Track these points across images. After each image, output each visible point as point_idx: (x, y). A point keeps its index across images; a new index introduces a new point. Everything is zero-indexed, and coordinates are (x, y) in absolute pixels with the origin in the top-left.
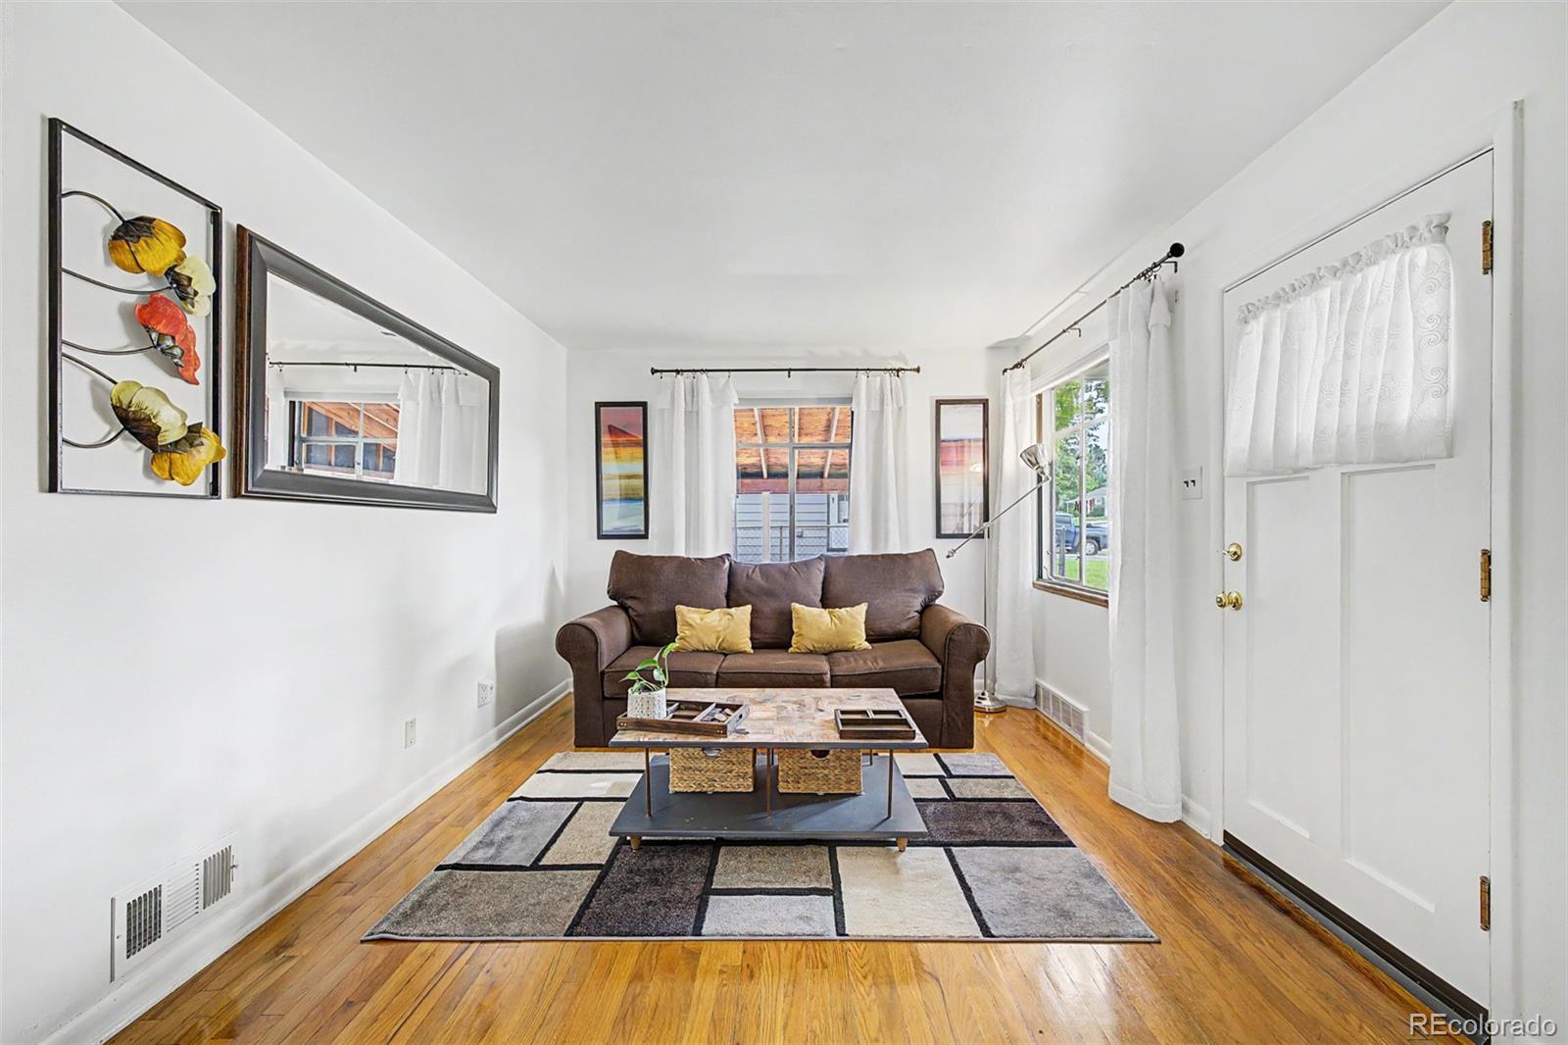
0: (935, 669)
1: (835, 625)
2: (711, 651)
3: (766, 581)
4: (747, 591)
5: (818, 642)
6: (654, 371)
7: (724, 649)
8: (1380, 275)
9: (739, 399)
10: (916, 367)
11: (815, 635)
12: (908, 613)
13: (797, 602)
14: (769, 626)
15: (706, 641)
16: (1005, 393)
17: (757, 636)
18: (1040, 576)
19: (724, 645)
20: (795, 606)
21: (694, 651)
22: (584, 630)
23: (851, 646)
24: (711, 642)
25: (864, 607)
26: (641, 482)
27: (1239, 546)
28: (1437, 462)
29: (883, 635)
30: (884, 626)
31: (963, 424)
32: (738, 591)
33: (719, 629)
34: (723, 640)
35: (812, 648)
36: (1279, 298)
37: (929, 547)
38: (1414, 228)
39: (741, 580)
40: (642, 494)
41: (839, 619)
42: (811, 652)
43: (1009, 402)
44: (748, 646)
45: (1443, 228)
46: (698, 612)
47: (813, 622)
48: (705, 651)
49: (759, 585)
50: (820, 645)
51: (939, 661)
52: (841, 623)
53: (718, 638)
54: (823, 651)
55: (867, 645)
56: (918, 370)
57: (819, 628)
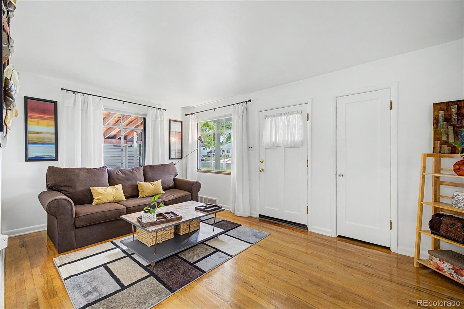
0: (190, 195)
1: (154, 187)
2: (110, 202)
3: (125, 175)
4: (118, 179)
5: (150, 193)
6: (62, 89)
7: (116, 201)
8: (292, 117)
9: (104, 108)
10: (165, 109)
11: (148, 191)
12: (171, 182)
13: (138, 181)
14: (129, 190)
15: (109, 199)
16: (189, 121)
17: (126, 194)
18: (198, 169)
19: (116, 199)
20: (138, 182)
21: (103, 203)
22: (64, 201)
23: (160, 193)
24: (111, 199)
25: (160, 181)
26: (53, 136)
27: (263, 160)
28: (300, 147)
29: (166, 188)
30: (166, 185)
31: (176, 127)
32: (113, 179)
33: (113, 194)
34: (115, 198)
35: (147, 195)
36: (273, 116)
37: (172, 162)
38: (298, 111)
39: (114, 176)
40: (54, 142)
41: (155, 185)
42: (147, 197)
43: (190, 123)
44: (124, 198)
45: (301, 112)
46: (102, 188)
47: (146, 187)
48: (108, 203)
49: (121, 176)
50: (150, 194)
51: (190, 193)
52: (156, 186)
53: (113, 197)
54: (151, 196)
55: (163, 192)
56: (166, 110)
57: (150, 189)
